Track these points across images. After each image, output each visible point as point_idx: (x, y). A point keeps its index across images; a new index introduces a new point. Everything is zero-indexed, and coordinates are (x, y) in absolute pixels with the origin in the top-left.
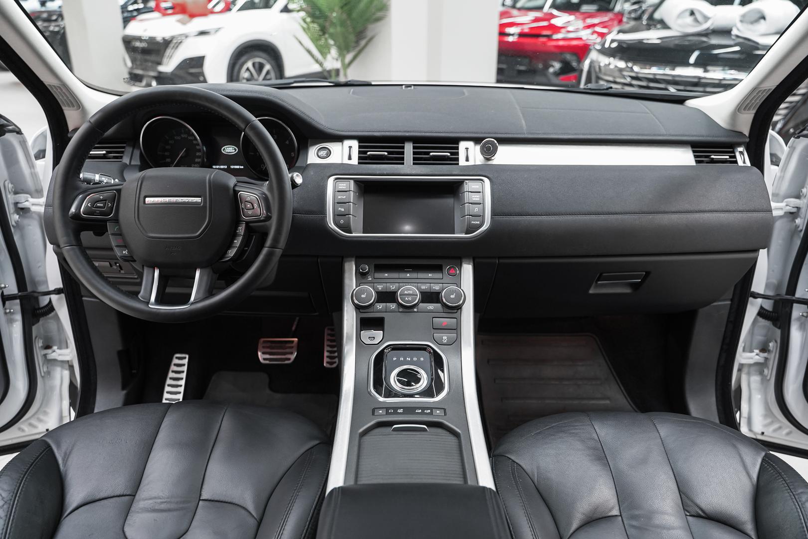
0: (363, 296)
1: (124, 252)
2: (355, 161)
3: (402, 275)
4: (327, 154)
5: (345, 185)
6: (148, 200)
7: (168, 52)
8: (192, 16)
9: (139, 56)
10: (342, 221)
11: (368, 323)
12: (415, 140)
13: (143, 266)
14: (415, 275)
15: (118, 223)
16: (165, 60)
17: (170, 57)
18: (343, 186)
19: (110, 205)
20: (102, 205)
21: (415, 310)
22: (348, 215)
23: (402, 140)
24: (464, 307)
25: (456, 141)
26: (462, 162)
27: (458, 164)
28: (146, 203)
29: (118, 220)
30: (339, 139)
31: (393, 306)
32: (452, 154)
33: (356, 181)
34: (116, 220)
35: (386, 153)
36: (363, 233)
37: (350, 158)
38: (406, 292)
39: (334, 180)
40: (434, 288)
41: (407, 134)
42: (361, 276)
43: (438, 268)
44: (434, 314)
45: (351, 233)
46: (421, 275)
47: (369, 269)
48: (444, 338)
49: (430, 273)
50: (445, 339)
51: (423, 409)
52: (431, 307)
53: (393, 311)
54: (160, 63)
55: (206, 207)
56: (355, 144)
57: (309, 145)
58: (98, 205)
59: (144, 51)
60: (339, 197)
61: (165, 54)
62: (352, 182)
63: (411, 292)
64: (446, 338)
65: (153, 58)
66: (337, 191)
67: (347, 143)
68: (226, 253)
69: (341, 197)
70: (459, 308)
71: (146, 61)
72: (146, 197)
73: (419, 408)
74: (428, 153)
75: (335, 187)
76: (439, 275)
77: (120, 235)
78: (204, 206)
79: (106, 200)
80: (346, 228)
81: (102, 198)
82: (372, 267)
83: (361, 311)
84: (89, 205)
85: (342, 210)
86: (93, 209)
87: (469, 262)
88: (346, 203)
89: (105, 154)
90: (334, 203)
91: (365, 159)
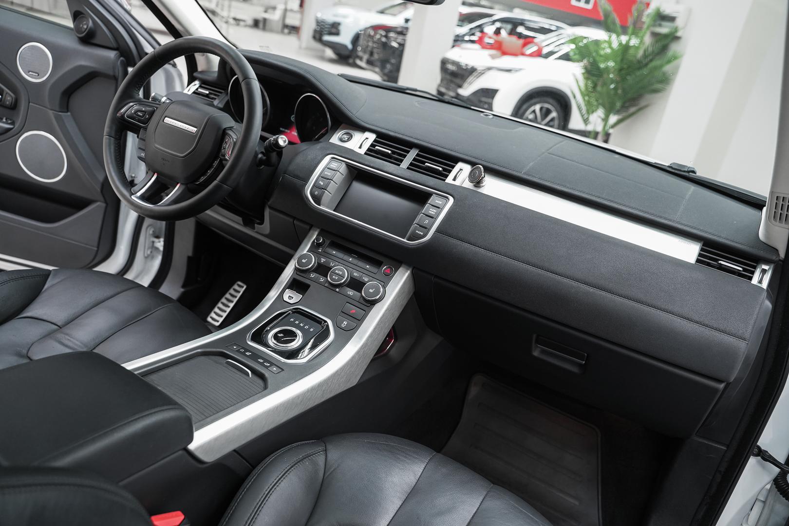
0: (304, 261)
1: (142, 154)
2: (362, 151)
3: (346, 257)
4: (349, 139)
5: (336, 165)
6: (168, 120)
7: (470, 79)
8: (504, 53)
9: (448, 77)
10: (316, 193)
11: (296, 285)
12: (423, 149)
13: (149, 170)
14: (356, 262)
15: (146, 131)
16: (465, 85)
17: (470, 83)
18: (334, 165)
19: (147, 116)
20: (142, 115)
21: (337, 290)
22: (324, 189)
23: (411, 145)
24: (377, 306)
25: (456, 160)
26: (449, 180)
27: (444, 180)
28: (165, 121)
29: (147, 129)
30: (363, 129)
31: (322, 280)
32: (444, 170)
33: (348, 165)
34: (145, 129)
35: (390, 152)
36: (334, 211)
37: (360, 147)
38: (337, 271)
39: (330, 159)
40: (364, 278)
41: (416, 141)
42: (315, 247)
43: (378, 264)
44: (350, 300)
45: (320, 206)
46: (360, 264)
47: (323, 240)
48: (344, 323)
49: (369, 265)
50: (345, 324)
51: (266, 360)
52: (351, 292)
53: (320, 283)
54: (460, 86)
56: (372, 137)
57: (341, 126)
58: (139, 114)
59: (454, 74)
60: (326, 173)
61: (467, 80)
62: (344, 166)
63: (341, 273)
64: (346, 323)
65: (458, 81)
66: (327, 167)
67: (367, 134)
68: (199, 178)
69: (328, 173)
70: (373, 303)
71: (452, 81)
72: (166, 117)
73: (262, 358)
74: (424, 163)
75: (329, 163)
76: (374, 270)
77: (144, 140)
78: (196, 136)
79: (146, 112)
80: (318, 200)
81: (143, 109)
82: (328, 242)
83: (298, 273)
84: (133, 111)
85: (322, 184)
86: (135, 115)
87: (408, 269)
88: (328, 179)
89: (207, 94)
90: (319, 176)
91: (371, 151)
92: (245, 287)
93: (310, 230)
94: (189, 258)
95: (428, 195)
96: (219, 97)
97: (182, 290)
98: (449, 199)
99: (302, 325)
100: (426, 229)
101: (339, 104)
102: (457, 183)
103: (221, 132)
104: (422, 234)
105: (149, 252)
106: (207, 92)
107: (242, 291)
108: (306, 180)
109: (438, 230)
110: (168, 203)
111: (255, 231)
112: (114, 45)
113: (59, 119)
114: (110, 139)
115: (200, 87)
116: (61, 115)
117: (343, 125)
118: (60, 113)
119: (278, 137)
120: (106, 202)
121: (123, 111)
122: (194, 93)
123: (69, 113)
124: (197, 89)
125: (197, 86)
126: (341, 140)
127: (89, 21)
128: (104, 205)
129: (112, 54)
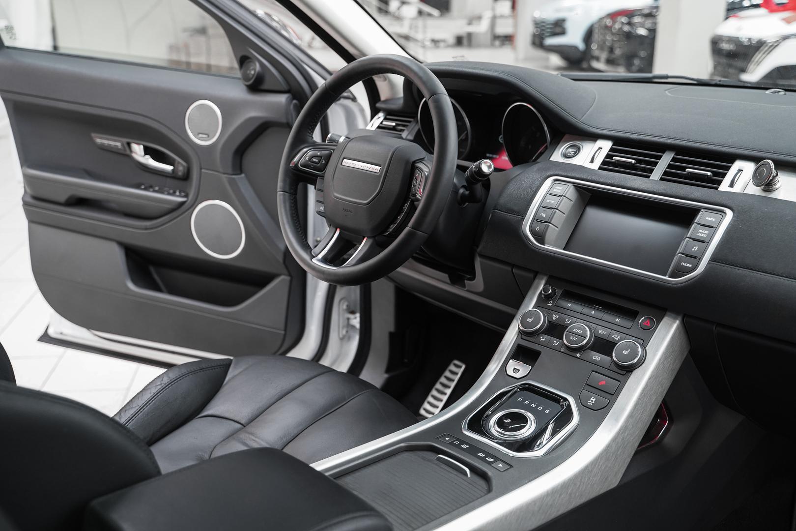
0: (529, 320)
1: (321, 208)
2: (596, 166)
3: (586, 310)
4: (575, 152)
5: (561, 188)
6: (347, 162)
7: (758, 56)
9: (724, 60)
10: (538, 229)
11: (522, 353)
12: (679, 150)
13: (330, 225)
14: (600, 315)
15: (323, 179)
16: (751, 67)
17: (759, 63)
18: (559, 189)
19: (324, 162)
20: (317, 161)
21: (578, 355)
22: (547, 222)
23: (662, 148)
24: (636, 373)
25: (731, 158)
26: (724, 187)
27: (717, 188)
28: (343, 164)
29: (324, 177)
30: (594, 137)
31: (556, 343)
32: (715, 174)
33: (577, 187)
34: (322, 177)
35: (633, 161)
36: (564, 249)
37: (592, 161)
38: (575, 330)
39: (553, 183)
40: (613, 336)
41: (669, 141)
42: (543, 300)
43: (632, 315)
44: (597, 368)
45: (544, 245)
46: (607, 317)
47: (553, 290)
48: (592, 399)
49: (619, 317)
50: (592, 401)
51: (488, 455)
52: (597, 357)
53: (554, 348)
54: (743, 70)
55: (381, 176)
56: (607, 145)
57: (563, 139)
58: (314, 160)
59: (731, 55)
60: (548, 201)
61: (753, 59)
62: (571, 188)
63: (580, 332)
64: (594, 400)
65: (739, 63)
66: (549, 194)
67: (600, 143)
68: (388, 227)
69: (551, 201)
70: (629, 370)
71: (730, 66)
72: (344, 159)
73: (483, 452)
74: (684, 169)
75: (551, 188)
76: (627, 323)
77: (322, 191)
78: (380, 176)
79: (321, 157)
80: (540, 237)
81: (319, 154)
82: (559, 292)
83: (523, 337)
84: (307, 158)
85: (544, 215)
86: (309, 163)
87: (675, 319)
88: (552, 208)
89: (394, 126)
90: (540, 206)
91: (608, 165)
92: (464, 367)
93: (534, 278)
94: (391, 335)
95: (695, 212)
96: (408, 127)
97: (386, 376)
98: (725, 213)
99: (533, 405)
100: (696, 258)
101: (557, 109)
102: (737, 189)
103: (409, 166)
104: (690, 266)
105: (344, 332)
106: (394, 124)
107: (460, 371)
108: (523, 213)
109: (714, 259)
110: (354, 262)
111: (465, 289)
112: (285, 87)
113: (233, 183)
114: (284, 195)
115: (385, 119)
116: (234, 179)
117: (567, 136)
118: (234, 176)
119: (480, 163)
120: (290, 275)
121: (296, 159)
122: (379, 127)
123: (243, 175)
124: (381, 123)
125: (382, 118)
126: (566, 156)
127: (255, 65)
128: (288, 278)
129: (282, 99)
